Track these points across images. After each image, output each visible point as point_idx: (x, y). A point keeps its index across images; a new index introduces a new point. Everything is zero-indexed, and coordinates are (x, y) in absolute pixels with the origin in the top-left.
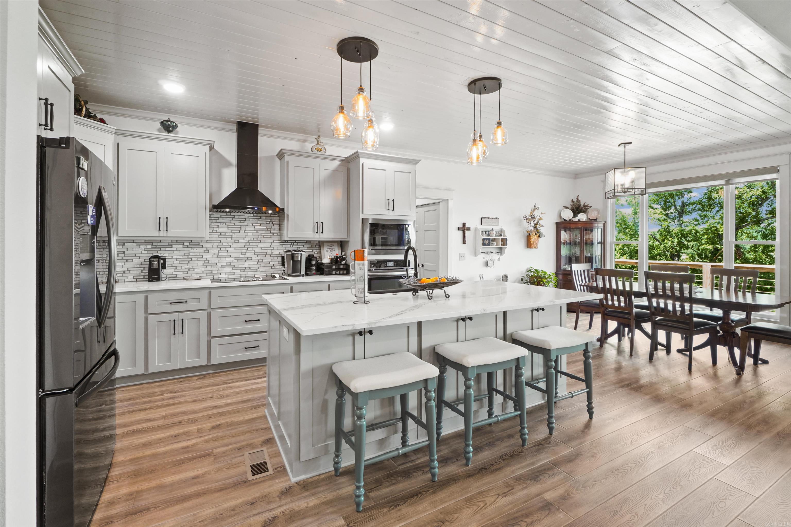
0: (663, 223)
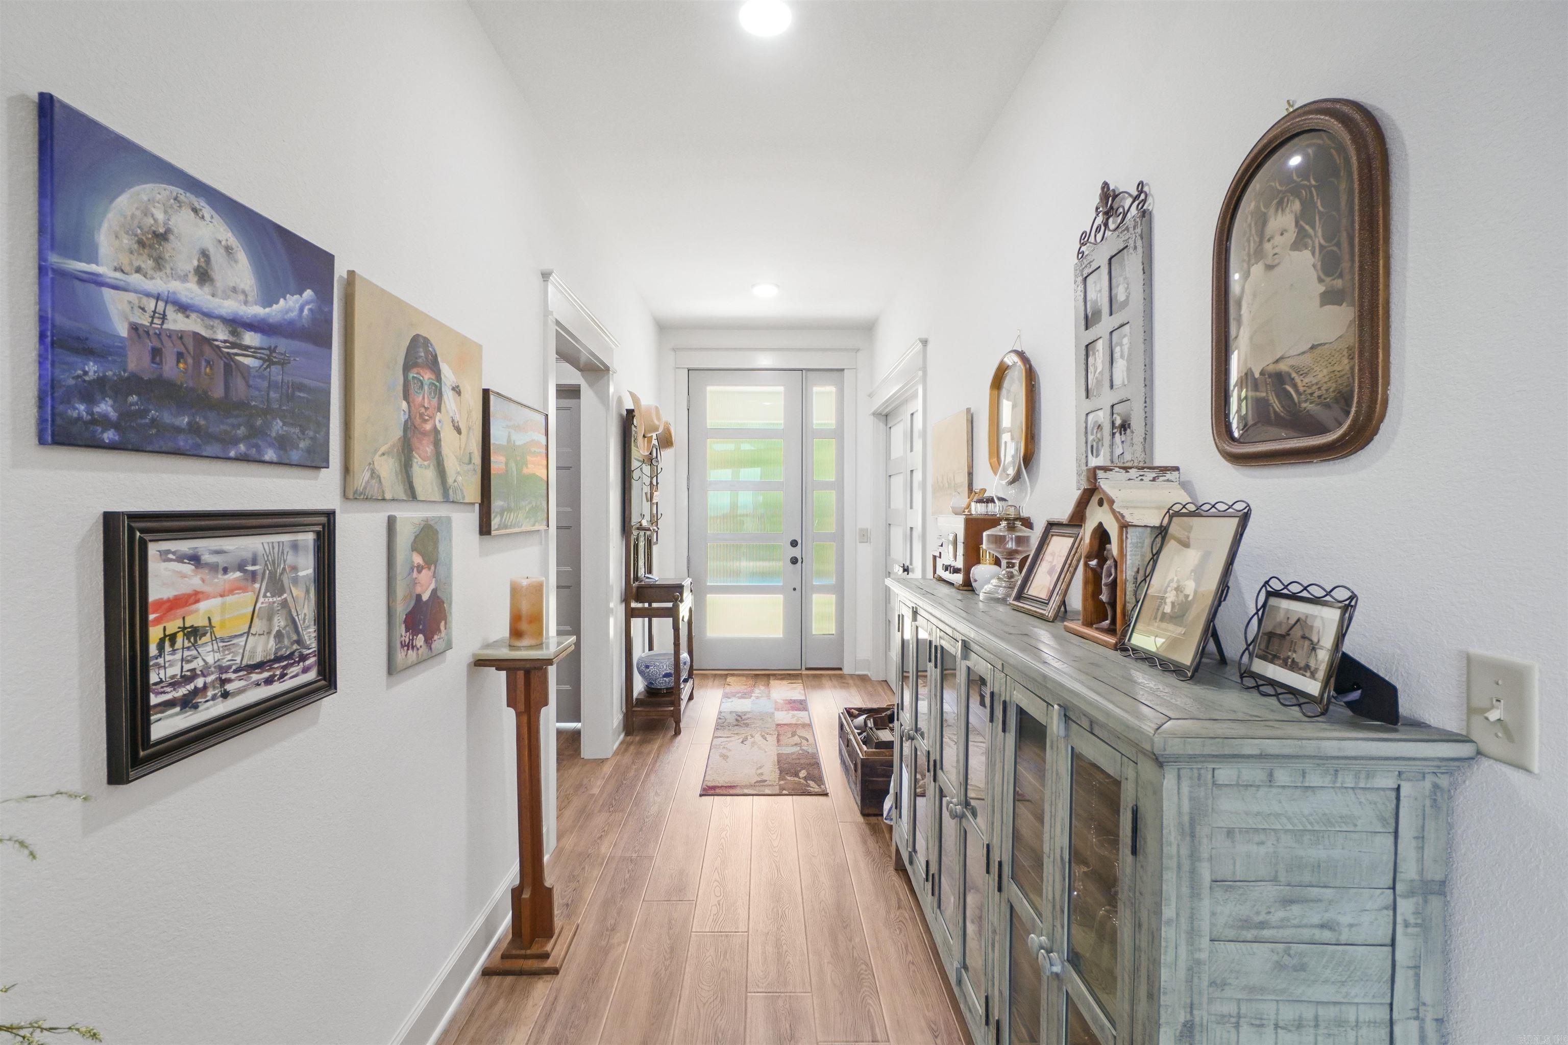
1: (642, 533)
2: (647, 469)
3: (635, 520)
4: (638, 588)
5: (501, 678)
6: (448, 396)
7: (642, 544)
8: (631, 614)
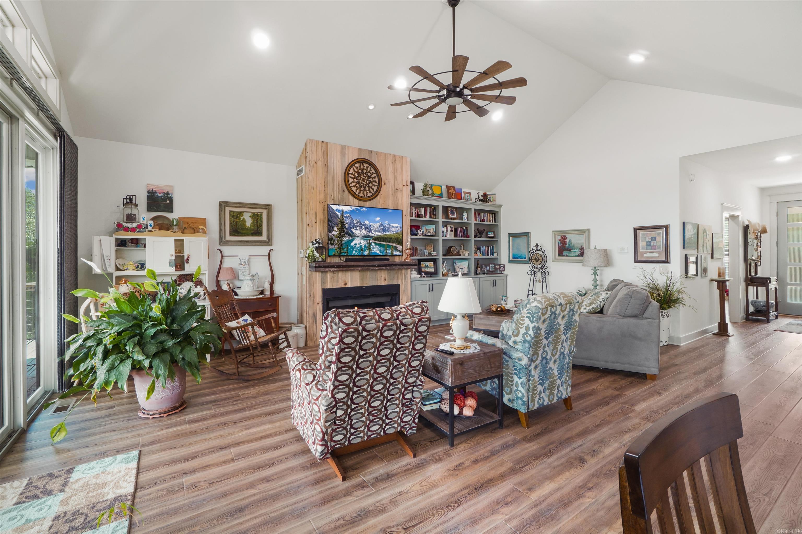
1: (753, 262)
2: (755, 241)
3: (749, 257)
4: (751, 278)
5: (715, 284)
6: (708, 236)
7: (753, 265)
8: (747, 285)
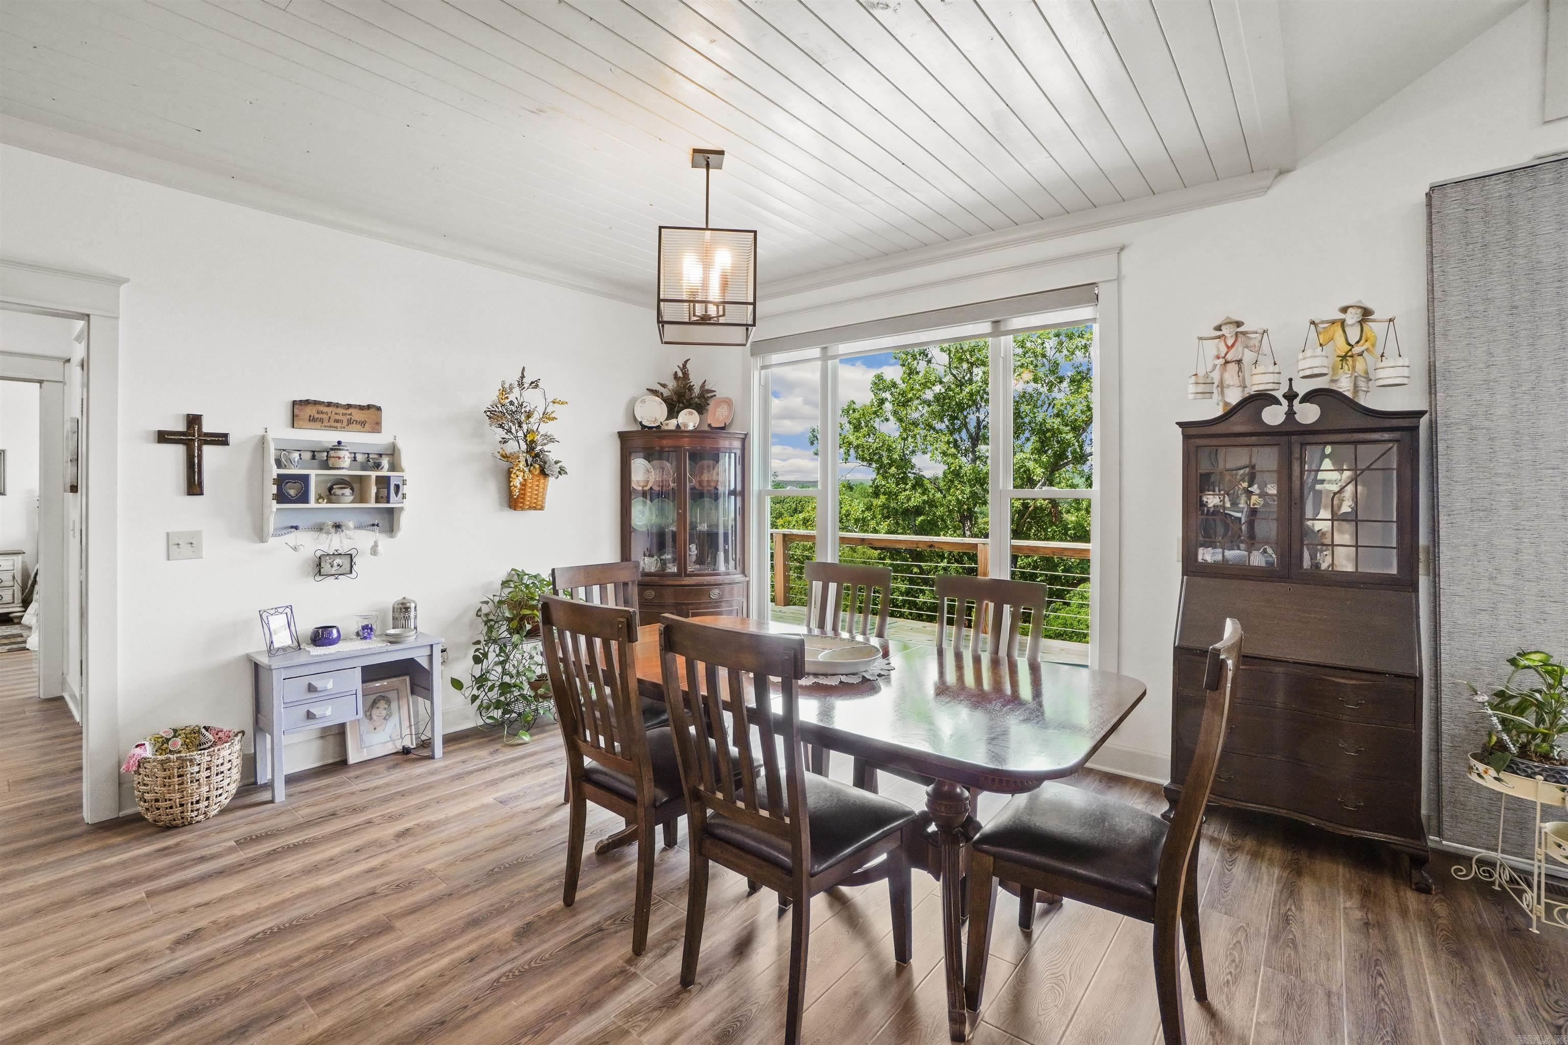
0: (950, 460)
